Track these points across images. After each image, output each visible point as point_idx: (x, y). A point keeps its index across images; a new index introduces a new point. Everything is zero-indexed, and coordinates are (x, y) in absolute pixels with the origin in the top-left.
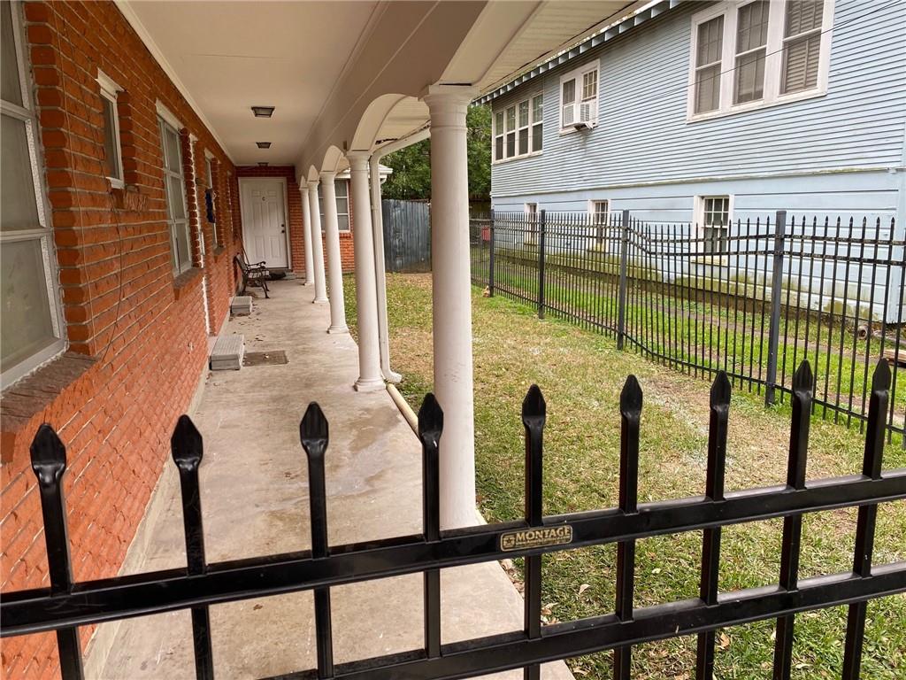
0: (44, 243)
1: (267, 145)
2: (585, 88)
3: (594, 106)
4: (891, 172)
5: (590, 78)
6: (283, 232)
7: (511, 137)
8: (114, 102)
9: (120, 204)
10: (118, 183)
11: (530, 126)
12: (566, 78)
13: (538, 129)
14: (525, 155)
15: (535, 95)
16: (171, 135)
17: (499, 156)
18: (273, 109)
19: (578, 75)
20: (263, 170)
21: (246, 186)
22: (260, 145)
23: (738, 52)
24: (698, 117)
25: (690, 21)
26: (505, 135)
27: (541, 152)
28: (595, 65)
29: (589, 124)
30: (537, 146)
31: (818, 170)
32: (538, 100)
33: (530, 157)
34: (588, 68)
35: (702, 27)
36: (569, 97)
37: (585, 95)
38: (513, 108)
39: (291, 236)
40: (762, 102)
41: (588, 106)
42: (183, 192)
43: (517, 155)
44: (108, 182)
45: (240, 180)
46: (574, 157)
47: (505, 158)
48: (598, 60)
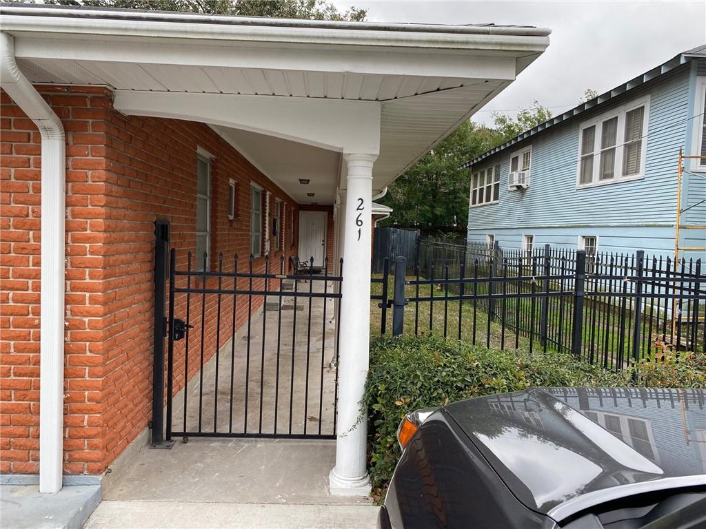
0: (207, 237)
1: (313, 195)
2: (524, 162)
3: (528, 173)
4: (675, 227)
5: (527, 156)
6: (323, 244)
7: (482, 190)
8: (234, 187)
9: (231, 226)
10: (231, 217)
11: (492, 184)
12: (513, 155)
13: (497, 186)
14: (489, 203)
15: (497, 164)
16: (257, 193)
17: (474, 203)
18: (309, 181)
19: (520, 155)
20: (315, 207)
21: (304, 216)
22: (309, 195)
23: (602, 148)
24: (582, 186)
25: (579, 127)
26: (478, 188)
27: (497, 201)
28: (529, 148)
29: (524, 186)
30: (496, 198)
31: (640, 224)
32: (498, 167)
33: (491, 204)
34: (526, 149)
35: (585, 131)
36: (515, 168)
37: (524, 167)
38: (484, 172)
39: (327, 248)
40: (613, 180)
41: (524, 174)
42: (261, 220)
43: (484, 203)
44: (228, 217)
45: (300, 212)
46: (516, 206)
47: (477, 204)
48: (531, 146)
